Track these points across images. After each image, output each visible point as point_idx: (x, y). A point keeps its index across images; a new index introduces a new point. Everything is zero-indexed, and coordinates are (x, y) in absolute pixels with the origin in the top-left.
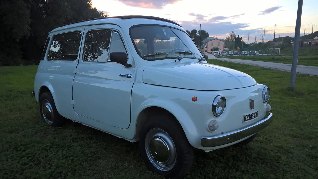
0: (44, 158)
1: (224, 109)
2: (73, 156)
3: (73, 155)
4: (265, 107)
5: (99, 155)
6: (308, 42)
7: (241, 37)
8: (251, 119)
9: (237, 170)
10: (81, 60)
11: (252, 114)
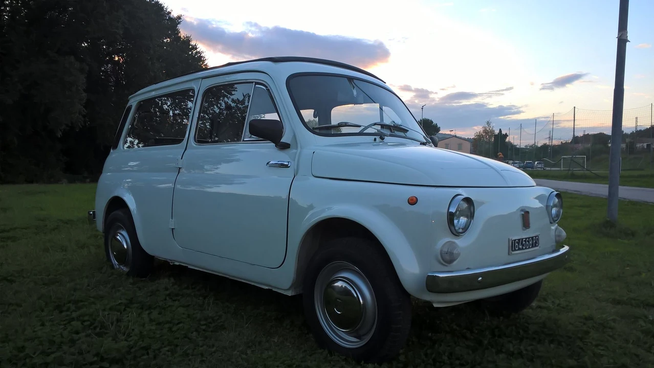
0: (115, 323)
1: (471, 221)
2: (170, 322)
3: (170, 320)
4: (553, 233)
5: (222, 323)
6: (645, 145)
7: (506, 134)
8: (526, 248)
9: (499, 352)
10: (192, 143)
11: (526, 238)
